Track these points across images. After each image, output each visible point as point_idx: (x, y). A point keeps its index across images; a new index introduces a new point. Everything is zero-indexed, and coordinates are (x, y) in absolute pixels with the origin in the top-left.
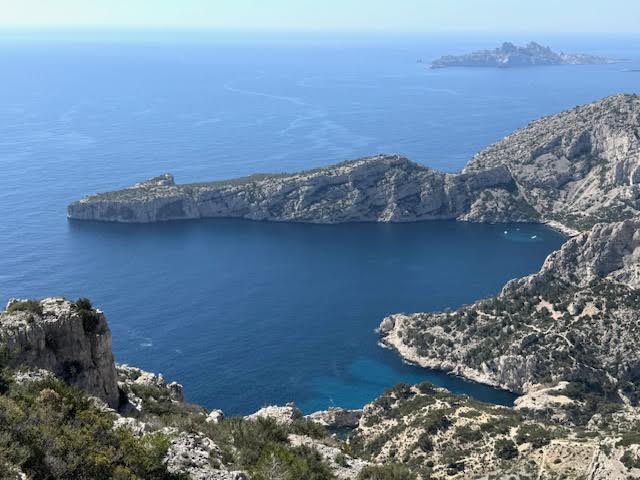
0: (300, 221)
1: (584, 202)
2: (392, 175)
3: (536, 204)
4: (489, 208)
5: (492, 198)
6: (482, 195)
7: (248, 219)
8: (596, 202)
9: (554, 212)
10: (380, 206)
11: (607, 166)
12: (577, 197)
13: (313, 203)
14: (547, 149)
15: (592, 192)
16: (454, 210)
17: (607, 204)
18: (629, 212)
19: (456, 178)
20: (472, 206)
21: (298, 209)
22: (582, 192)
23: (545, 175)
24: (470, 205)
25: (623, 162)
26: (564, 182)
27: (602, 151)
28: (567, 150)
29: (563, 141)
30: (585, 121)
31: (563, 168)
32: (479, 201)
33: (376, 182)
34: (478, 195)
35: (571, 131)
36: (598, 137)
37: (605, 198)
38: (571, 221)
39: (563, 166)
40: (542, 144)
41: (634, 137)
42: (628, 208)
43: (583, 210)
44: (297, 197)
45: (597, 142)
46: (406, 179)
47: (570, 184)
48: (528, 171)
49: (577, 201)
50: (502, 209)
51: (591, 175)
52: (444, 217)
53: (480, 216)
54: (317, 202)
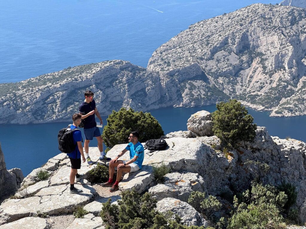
0: (61, 121)
1: (258, 85)
2: (123, 76)
3: (224, 89)
4: (196, 95)
5: (195, 87)
6: (188, 86)
7: (14, 124)
8: (266, 84)
9: (237, 94)
10: (118, 102)
11: (264, 57)
12: (250, 81)
13: (68, 105)
14: (220, 47)
15: (259, 76)
16: (171, 99)
17: (274, 85)
18: (291, 89)
19: (168, 74)
20: (183, 95)
21: (58, 112)
22: (251, 77)
23: (224, 67)
24: (181, 95)
25: (278, 54)
26: (237, 71)
27: (258, 47)
28: (234, 47)
29: (229, 40)
30: (241, 25)
31: (235, 61)
32: (187, 91)
33: (111, 82)
34: (185, 86)
35: (233, 33)
36: (254, 37)
37: (271, 81)
38: (253, 99)
39: (234, 60)
40: (215, 44)
41: (282, 36)
42: (290, 87)
43: (259, 91)
44: (54, 101)
45: (253, 40)
46: (134, 79)
47: (242, 72)
48: (212, 65)
49: (251, 84)
50: (204, 95)
51: (254, 64)
52: (164, 105)
53: (191, 102)
54: (72, 104)
